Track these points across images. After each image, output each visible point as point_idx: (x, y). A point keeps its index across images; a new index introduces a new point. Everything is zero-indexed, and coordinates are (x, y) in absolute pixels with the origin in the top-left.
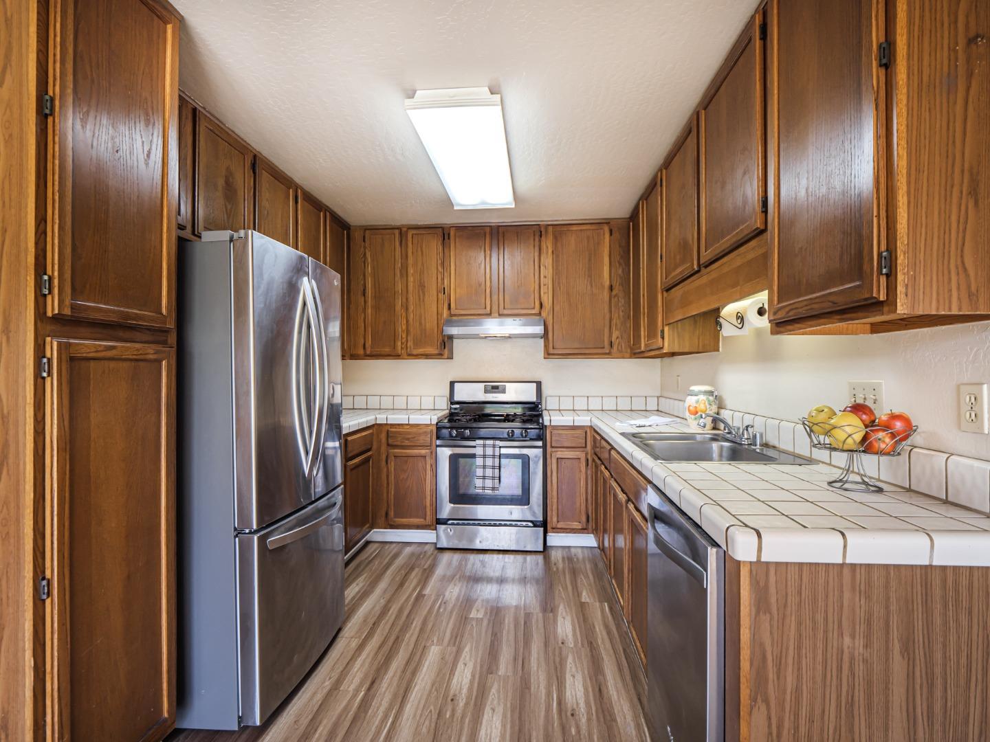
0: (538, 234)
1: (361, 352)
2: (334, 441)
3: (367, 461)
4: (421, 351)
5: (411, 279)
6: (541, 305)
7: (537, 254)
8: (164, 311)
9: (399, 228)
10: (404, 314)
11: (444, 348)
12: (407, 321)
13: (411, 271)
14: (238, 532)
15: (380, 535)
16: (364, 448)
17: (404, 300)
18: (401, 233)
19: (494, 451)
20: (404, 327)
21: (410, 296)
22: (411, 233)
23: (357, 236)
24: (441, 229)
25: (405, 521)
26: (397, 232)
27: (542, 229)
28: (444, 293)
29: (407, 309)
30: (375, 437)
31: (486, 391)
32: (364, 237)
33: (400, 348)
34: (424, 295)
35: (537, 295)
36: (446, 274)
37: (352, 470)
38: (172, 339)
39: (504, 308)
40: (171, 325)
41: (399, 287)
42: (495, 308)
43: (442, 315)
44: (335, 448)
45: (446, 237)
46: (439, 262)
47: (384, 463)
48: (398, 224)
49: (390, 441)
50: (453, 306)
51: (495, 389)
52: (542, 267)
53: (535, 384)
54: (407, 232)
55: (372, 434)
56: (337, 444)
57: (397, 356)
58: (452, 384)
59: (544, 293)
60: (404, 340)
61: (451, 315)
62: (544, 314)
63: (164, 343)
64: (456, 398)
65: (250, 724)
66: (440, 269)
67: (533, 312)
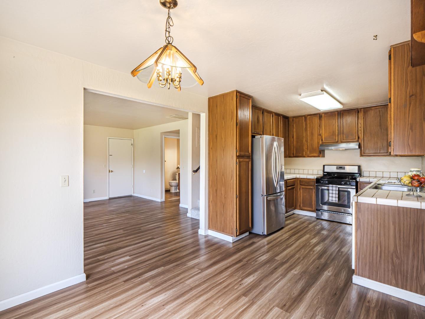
0: (357, 112)
1: (292, 155)
2: (283, 182)
3: (293, 188)
4: (312, 155)
5: (308, 132)
6: (359, 138)
7: (356, 119)
8: (250, 152)
9: (304, 116)
10: (306, 143)
11: (320, 154)
12: (307, 146)
13: (308, 129)
14: (262, 195)
15: (297, 212)
16: (292, 184)
17: (306, 139)
18: (305, 118)
19: (336, 189)
20: (306, 147)
21: (308, 137)
22: (308, 117)
23: (291, 120)
24: (319, 115)
25: (306, 208)
26: (304, 117)
27: (359, 110)
28: (320, 136)
29: (307, 141)
30: (296, 182)
31: (337, 169)
32: (293, 120)
33: (305, 154)
34: (313, 137)
35: (357, 134)
36: (321, 129)
37: (288, 190)
38: (251, 157)
39: (343, 140)
40: (251, 155)
41: (304, 135)
42: (339, 140)
43: (320, 142)
44: (283, 184)
45: (321, 117)
46: (318, 125)
47: (299, 190)
48: (304, 114)
49: (301, 183)
50: (323, 140)
51: (341, 168)
52: (359, 124)
53: (357, 167)
54: (307, 117)
55: (295, 181)
56: (284, 183)
57: (304, 157)
58: (324, 166)
59: (360, 133)
60: (306, 152)
61: (323, 143)
62: (360, 141)
63: (250, 158)
64: (325, 171)
65: (265, 234)
66: (319, 128)
67: (355, 140)
